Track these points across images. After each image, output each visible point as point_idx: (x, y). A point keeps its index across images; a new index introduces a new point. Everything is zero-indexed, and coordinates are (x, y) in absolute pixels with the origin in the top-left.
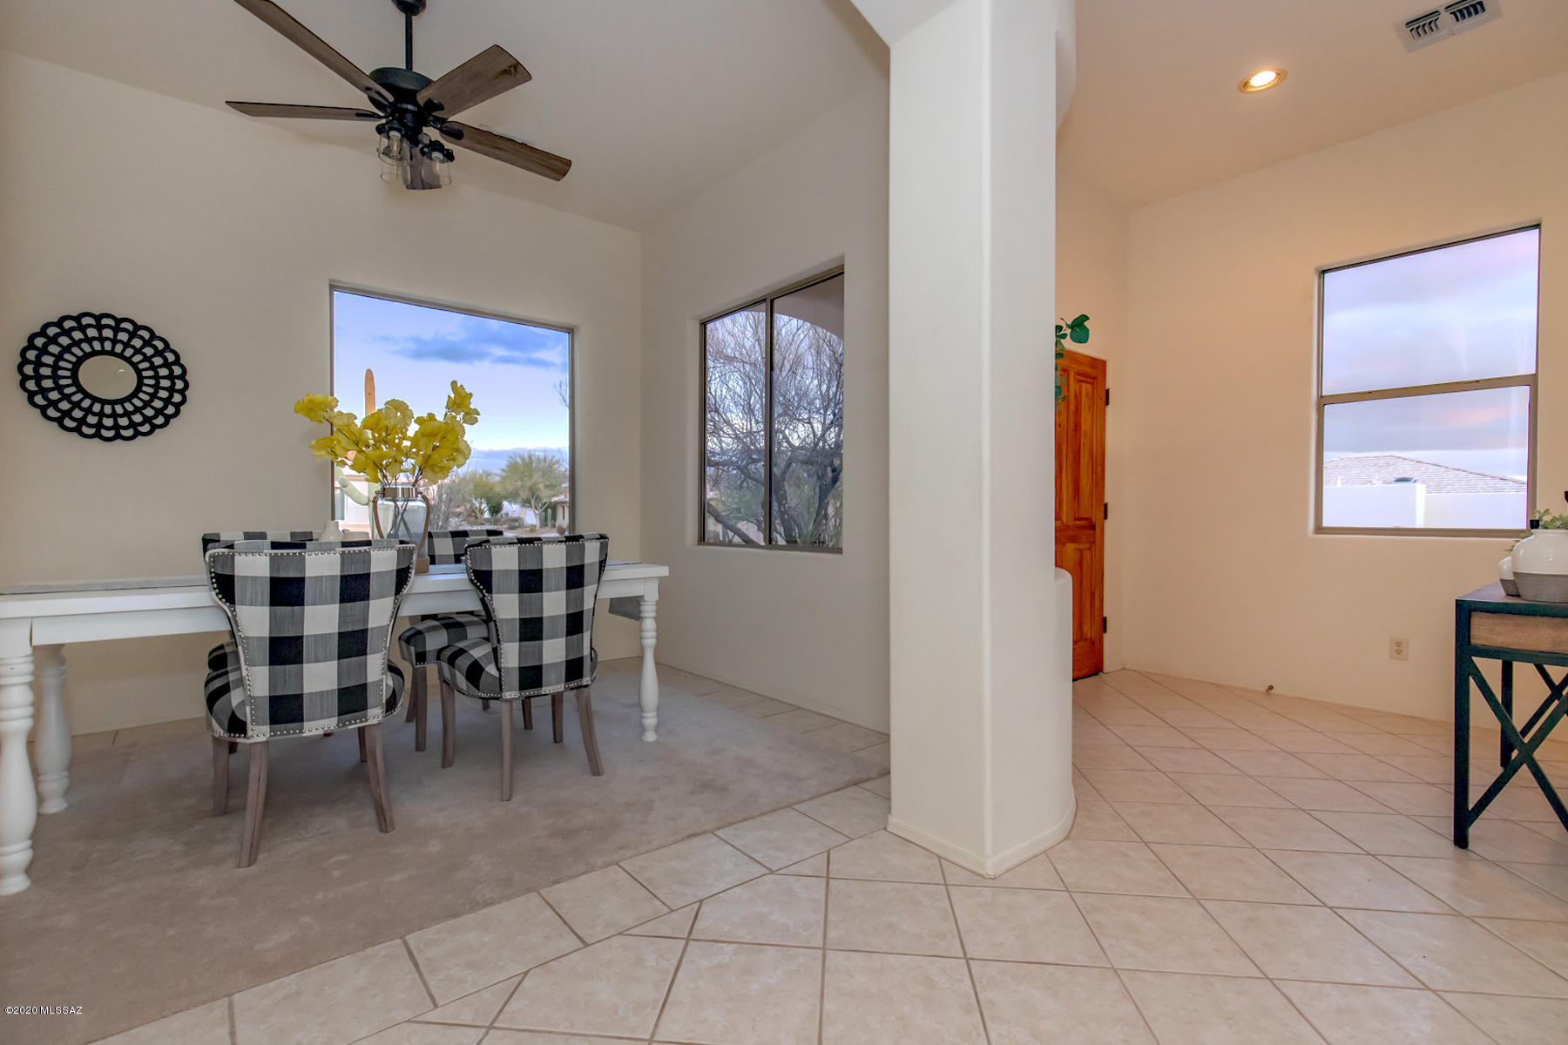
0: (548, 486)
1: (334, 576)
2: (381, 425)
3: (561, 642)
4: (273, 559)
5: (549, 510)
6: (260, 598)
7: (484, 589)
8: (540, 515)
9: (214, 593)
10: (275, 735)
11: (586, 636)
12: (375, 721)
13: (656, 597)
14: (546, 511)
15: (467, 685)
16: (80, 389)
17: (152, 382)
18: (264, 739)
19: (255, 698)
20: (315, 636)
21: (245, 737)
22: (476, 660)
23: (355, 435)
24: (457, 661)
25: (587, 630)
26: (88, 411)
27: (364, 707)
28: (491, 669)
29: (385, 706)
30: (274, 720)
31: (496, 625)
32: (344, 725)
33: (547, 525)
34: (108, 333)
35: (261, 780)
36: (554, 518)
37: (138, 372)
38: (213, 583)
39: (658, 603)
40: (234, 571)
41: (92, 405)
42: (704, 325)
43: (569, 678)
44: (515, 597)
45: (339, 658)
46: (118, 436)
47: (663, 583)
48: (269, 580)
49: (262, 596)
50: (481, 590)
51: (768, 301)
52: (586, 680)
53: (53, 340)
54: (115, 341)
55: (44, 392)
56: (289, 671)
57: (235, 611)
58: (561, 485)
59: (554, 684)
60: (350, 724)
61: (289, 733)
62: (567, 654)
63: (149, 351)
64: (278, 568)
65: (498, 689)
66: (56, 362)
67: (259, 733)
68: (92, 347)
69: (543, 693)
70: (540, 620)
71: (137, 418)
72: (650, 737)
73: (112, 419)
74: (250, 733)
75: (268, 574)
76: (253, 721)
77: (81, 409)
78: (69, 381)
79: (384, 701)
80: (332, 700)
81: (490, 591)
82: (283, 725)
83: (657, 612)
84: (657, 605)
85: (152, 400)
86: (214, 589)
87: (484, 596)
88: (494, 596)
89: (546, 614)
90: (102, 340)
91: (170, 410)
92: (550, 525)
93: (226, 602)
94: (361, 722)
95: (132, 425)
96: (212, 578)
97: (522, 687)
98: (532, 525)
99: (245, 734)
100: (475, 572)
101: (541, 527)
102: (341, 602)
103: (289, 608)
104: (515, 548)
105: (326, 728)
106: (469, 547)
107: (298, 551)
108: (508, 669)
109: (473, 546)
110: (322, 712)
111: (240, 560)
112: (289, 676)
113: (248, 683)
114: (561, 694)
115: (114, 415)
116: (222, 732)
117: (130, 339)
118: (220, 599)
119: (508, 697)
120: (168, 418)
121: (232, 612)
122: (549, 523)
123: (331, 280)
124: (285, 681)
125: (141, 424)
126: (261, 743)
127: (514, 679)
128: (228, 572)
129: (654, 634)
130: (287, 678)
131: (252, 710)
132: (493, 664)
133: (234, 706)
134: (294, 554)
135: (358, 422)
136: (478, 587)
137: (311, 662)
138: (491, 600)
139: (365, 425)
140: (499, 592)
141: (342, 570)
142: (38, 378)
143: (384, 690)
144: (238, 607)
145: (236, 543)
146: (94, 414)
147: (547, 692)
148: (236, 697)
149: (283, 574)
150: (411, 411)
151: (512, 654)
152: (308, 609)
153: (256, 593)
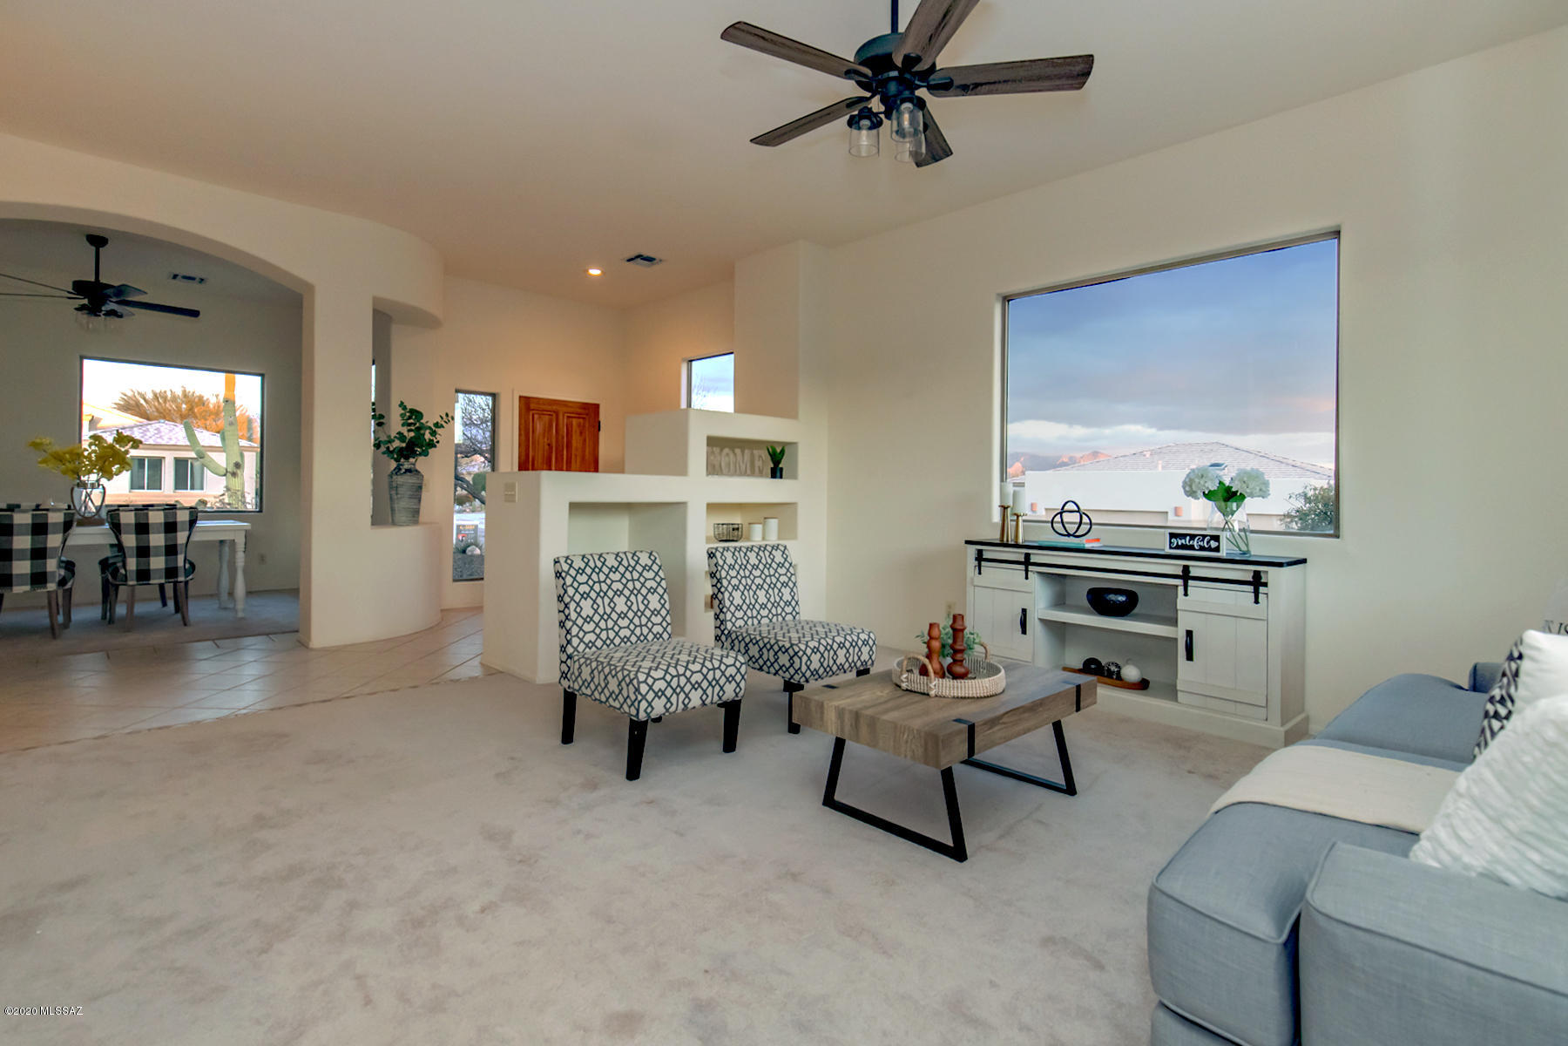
1: (28, 523)
3: (163, 559)
7: (117, 532)
11: (180, 557)
25: (181, 553)
27: (45, 582)
31: (124, 550)
32: (34, 589)
43: (168, 577)
44: (133, 536)
52: (179, 578)
59: (158, 579)
60: (38, 589)
62: (166, 565)
65: (126, 581)
70: (149, 547)
88: (122, 535)
89: (152, 545)
97: (140, 580)
100: (112, 524)
104: (133, 513)
107: (10, 512)
108: (130, 571)
114: (163, 584)
119: (131, 584)
127: (135, 576)
132: (122, 568)
134: (8, 514)
141: (32, 521)
143: (57, 576)
147: (154, 583)
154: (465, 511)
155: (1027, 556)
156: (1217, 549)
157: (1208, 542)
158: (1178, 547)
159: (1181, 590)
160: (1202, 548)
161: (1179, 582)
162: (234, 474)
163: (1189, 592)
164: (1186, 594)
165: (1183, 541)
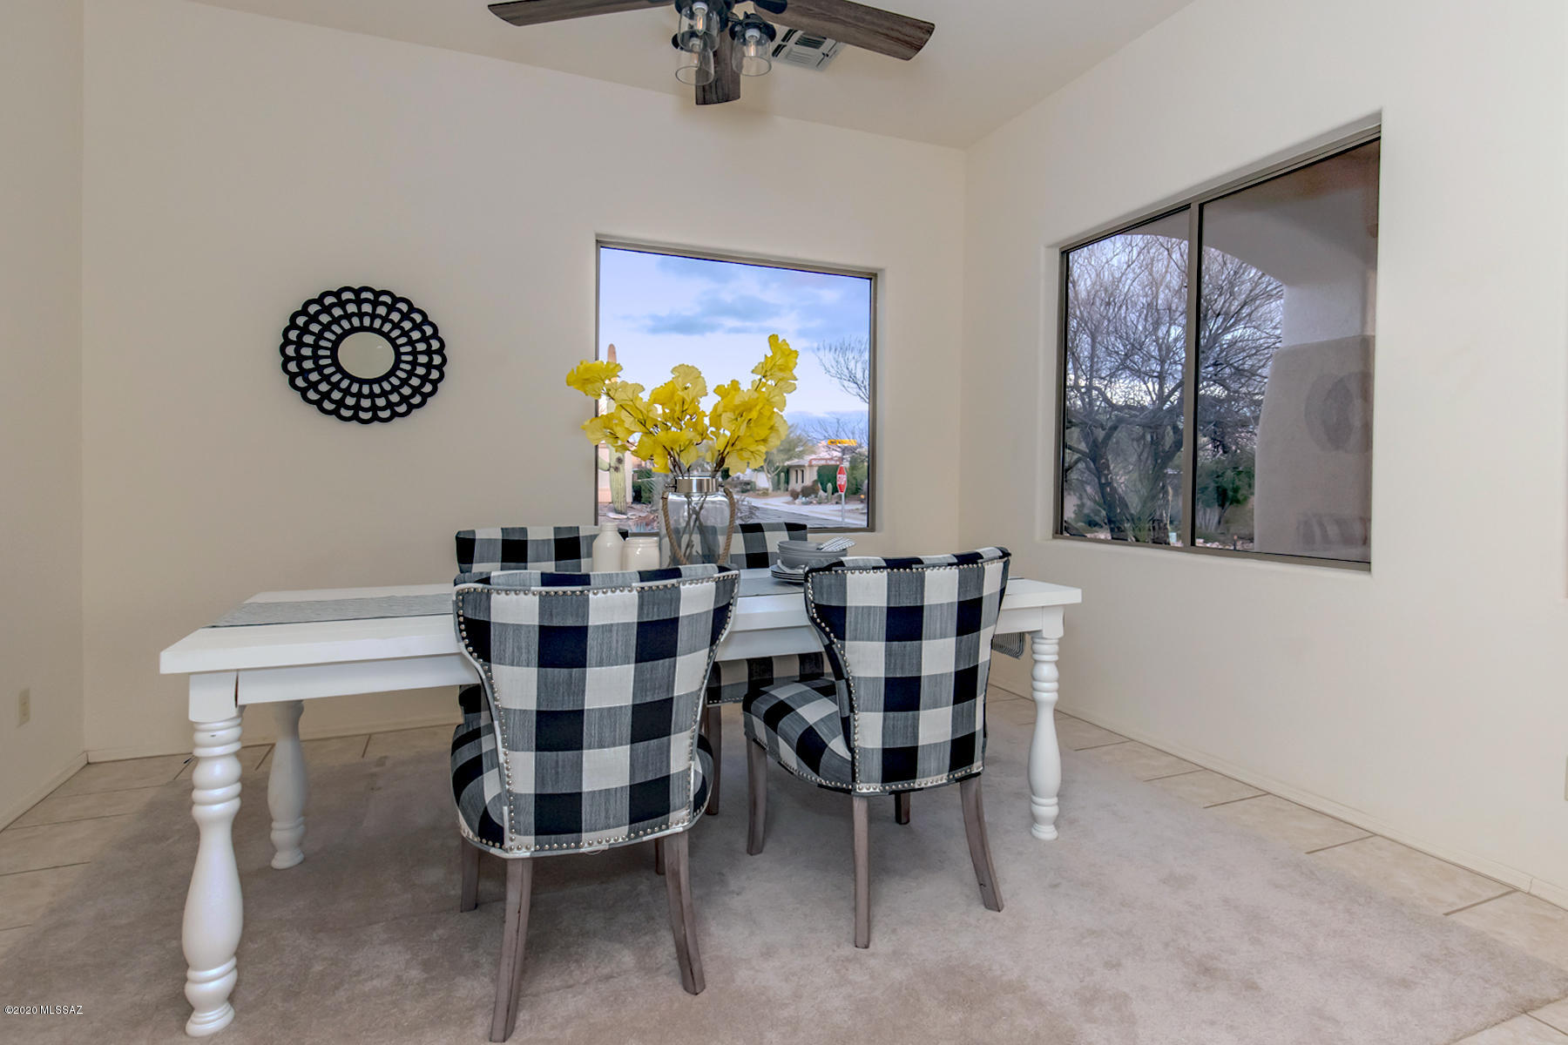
0: (781, 450)
1: (628, 624)
2: (676, 398)
3: (947, 712)
4: (544, 598)
5: (782, 474)
6: (524, 656)
7: (831, 632)
8: (773, 478)
9: (462, 645)
10: (542, 849)
11: (980, 700)
12: (679, 829)
13: (1061, 633)
14: (778, 475)
15: (798, 764)
16: (340, 369)
17: (409, 358)
18: (528, 854)
19: (518, 796)
20: (601, 710)
21: (501, 848)
22: (811, 727)
23: (641, 412)
24: (780, 724)
25: (981, 695)
26: (347, 392)
27: (665, 810)
28: (837, 745)
29: (692, 804)
30: (542, 829)
31: (848, 686)
32: (637, 836)
33: (780, 489)
34: (367, 308)
35: (522, 911)
36: (787, 482)
37: (396, 348)
38: (461, 631)
39: (1061, 642)
40: (489, 616)
41: (350, 386)
42: (1065, 254)
43: (954, 766)
44: (880, 647)
45: (633, 741)
46: (375, 418)
47: (1070, 615)
48: (537, 629)
49: (529, 652)
50: (828, 635)
51: (1195, 208)
52: (976, 767)
53: (314, 318)
54: (373, 316)
55: (304, 373)
56: (564, 761)
57: (490, 670)
58: (794, 449)
59: (933, 775)
60: (646, 834)
61: (560, 847)
62: (954, 731)
63: (407, 325)
64: (551, 615)
65: (850, 779)
66: (316, 341)
67: (520, 847)
68: (351, 323)
69: (917, 787)
70: (917, 680)
71: (395, 398)
72: (1046, 832)
73: (369, 400)
74: (508, 844)
75: (536, 622)
76: (511, 827)
77: (340, 390)
78: (329, 361)
79: (692, 799)
80: (621, 802)
81: (842, 637)
82: (553, 837)
83: (1059, 654)
84: (1059, 644)
85: (409, 378)
86: (463, 638)
87: (832, 642)
88: (847, 643)
89: (926, 671)
90: (361, 315)
91: (428, 388)
92: (782, 489)
93: (479, 657)
94: (661, 830)
95: (390, 405)
96: (460, 623)
97: (886, 778)
98: (764, 489)
99: (502, 843)
100: (818, 607)
101: (773, 490)
102: (637, 661)
103: (565, 671)
105: (612, 841)
106: (811, 571)
107: (580, 588)
108: (865, 750)
109: (818, 570)
110: (607, 817)
111: (497, 600)
112: (563, 767)
113: (506, 772)
114: (941, 788)
115: (372, 396)
116: (471, 833)
117: (388, 314)
118: (471, 654)
119: (865, 791)
120: (425, 397)
121: (486, 672)
122: (782, 485)
123: (597, 235)
124: (557, 773)
125: (398, 404)
126: (523, 859)
127: (875, 765)
128: (481, 617)
129: (1055, 685)
130: (560, 770)
131: (511, 812)
132: (841, 738)
133: (487, 802)
134: (573, 592)
135: (645, 396)
136: (823, 629)
137: (594, 748)
138: (843, 647)
139: (656, 399)
140: (855, 639)
141: (640, 615)
142: (300, 359)
143: (692, 781)
144: (493, 666)
145: (492, 575)
146: (353, 395)
147: (923, 786)
148: (490, 786)
149: (556, 622)
150: (703, 378)
151: (871, 730)
152: (592, 673)
153: (519, 648)
154: (811, 503)
162: (617, 469)
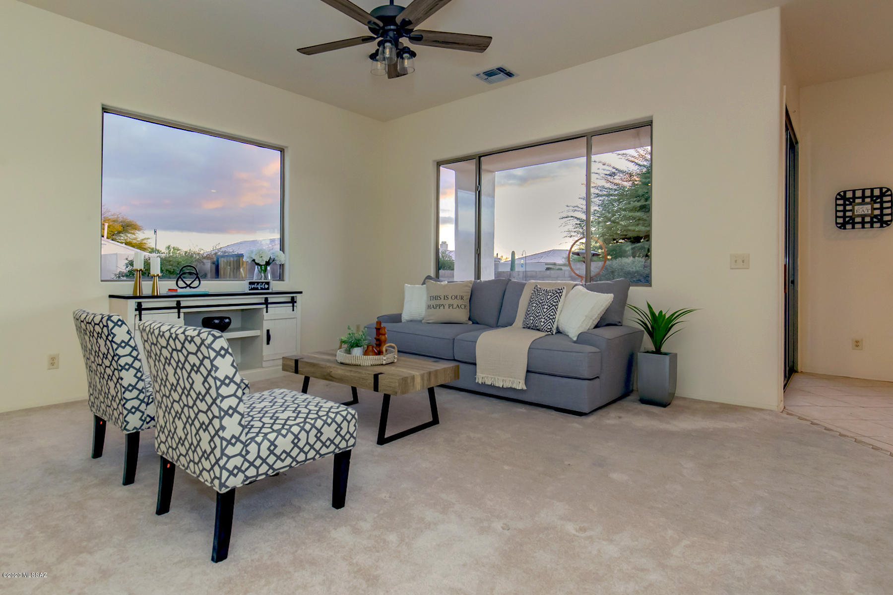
155: (178, 303)
156: (268, 289)
157: (264, 285)
158: (252, 289)
159: (265, 310)
160: (262, 289)
161: (264, 306)
163: (268, 311)
164: (267, 312)
165: (254, 286)
